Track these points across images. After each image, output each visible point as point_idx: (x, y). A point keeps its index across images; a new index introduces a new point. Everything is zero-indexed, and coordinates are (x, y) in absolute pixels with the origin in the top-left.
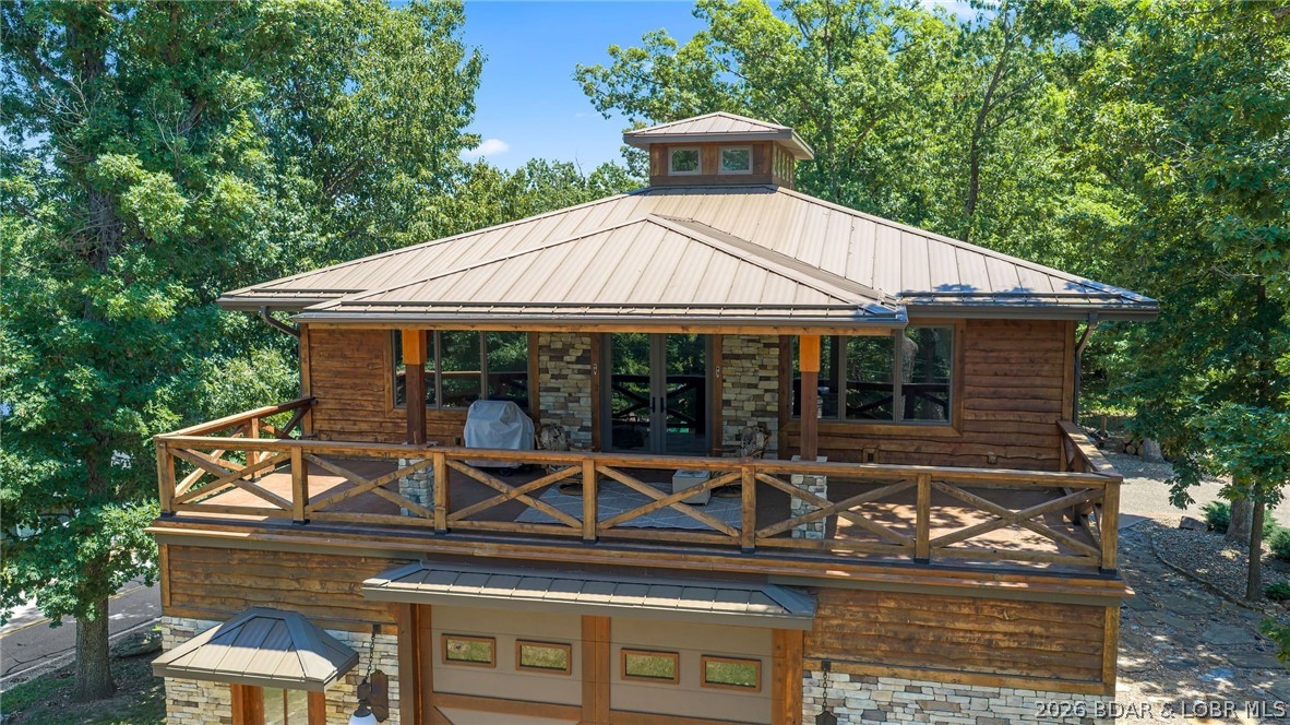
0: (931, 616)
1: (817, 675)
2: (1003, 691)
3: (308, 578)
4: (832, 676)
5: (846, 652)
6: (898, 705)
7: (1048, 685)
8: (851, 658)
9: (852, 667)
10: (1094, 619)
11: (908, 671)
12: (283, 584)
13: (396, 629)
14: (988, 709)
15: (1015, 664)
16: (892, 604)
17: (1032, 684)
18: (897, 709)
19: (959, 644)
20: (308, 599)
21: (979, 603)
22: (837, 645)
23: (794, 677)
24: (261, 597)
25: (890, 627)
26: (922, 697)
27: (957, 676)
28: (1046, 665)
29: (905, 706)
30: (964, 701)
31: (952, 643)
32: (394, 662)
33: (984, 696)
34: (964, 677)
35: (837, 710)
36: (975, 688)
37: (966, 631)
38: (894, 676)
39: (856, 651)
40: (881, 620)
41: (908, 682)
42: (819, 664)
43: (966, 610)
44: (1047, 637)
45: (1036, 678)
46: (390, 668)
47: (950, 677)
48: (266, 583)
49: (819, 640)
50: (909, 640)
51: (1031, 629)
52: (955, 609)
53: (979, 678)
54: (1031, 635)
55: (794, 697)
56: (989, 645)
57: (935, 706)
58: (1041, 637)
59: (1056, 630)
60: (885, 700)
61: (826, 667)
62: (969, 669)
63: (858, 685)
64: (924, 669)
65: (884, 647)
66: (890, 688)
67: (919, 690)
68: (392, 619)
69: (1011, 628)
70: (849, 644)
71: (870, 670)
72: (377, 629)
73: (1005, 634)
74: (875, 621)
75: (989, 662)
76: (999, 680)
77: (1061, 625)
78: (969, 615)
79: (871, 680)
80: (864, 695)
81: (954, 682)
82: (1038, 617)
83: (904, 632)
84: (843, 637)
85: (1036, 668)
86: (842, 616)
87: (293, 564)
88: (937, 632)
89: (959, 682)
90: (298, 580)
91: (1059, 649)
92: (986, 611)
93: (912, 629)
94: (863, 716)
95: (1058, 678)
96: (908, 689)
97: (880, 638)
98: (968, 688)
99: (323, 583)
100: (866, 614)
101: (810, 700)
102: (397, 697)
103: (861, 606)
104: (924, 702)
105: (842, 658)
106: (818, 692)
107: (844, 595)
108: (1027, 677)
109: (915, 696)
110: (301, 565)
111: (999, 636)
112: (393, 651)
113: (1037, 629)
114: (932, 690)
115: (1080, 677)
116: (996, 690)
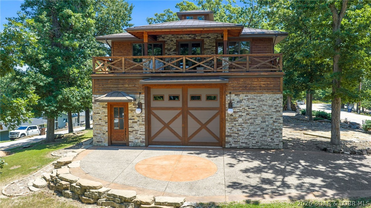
0: (249, 82)
1: (229, 95)
2: (263, 95)
3: (125, 84)
4: (232, 95)
5: (234, 90)
6: (244, 99)
7: (271, 93)
8: (235, 91)
9: (235, 93)
10: (278, 80)
11: (246, 93)
12: (120, 86)
13: (144, 93)
14: (260, 99)
15: (265, 90)
16: (242, 80)
17: (268, 93)
18: (243, 100)
19: (255, 87)
20: (125, 89)
21: (258, 79)
22: (232, 89)
23: (224, 96)
24: (115, 89)
25: (242, 85)
26: (248, 97)
27: (254, 93)
28: (270, 89)
29: (245, 99)
30: (256, 97)
31: (254, 87)
32: (144, 100)
33: (260, 96)
34: (256, 93)
35: (232, 102)
36: (258, 95)
37: (256, 84)
38: (243, 94)
39: (236, 90)
40: (240, 83)
41: (245, 95)
42: (229, 93)
43: (256, 80)
44: (271, 84)
45: (269, 92)
46: (143, 101)
47: (253, 93)
48: (116, 86)
49: (229, 88)
50: (246, 87)
51: (267, 83)
52: (254, 80)
53: (259, 93)
54: (268, 84)
55: (224, 100)
56: (260, 86)
57: (251, 99)
58: (269, 84)
59: (272, 83)
60: (241, 98)
61: (230, 93)
62: (257, 91)
63: (236, 96)
64: (248, 92)
65: (241, 88)
66: (242, 96)
67: (247, 96)
68: (143, 91)
69: (264, 83)
70: (235, 89)
71: (239, 93)
72: (140, 93)
73: (263, 84)
74: (239, 84)
75: (260, 89)
76: (262, 93)
77: (273, 81)
78: (256, 81)
79: (239, 95)
80: (237, 98)
81: (254, 94)
82: (269, 80)
83: (245, 85)
84: (233, 87)
85: (269, 90)
86: (233, 83)
87: (122, 81)
88: (251, 85)
89: (255, 94)
90: (123, 85)
91: (273, 86)
92: (260, 80)
93: (246, 85)
94: (237, 102)
95: (273, 92)
96: (246, 96)
97: (240, 87)
98: (256, 95)
99: (128, 85)
100: (238, 82)
101: (227, 100)
102: (144, 107)
103: (237, 81)
104: (249, 98)
105: (233, 91)
106: (229, 98)
107: (233, 79)
108: (267, 92)
109: (247, 97)
110: (124, 81)
111: (262, 85)
112: (144, 98)
113: (269, 83)
114: (250, 96)
115: (276, 91)
116: (262, 95)
